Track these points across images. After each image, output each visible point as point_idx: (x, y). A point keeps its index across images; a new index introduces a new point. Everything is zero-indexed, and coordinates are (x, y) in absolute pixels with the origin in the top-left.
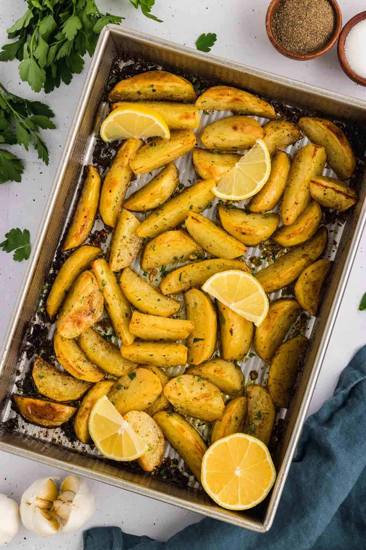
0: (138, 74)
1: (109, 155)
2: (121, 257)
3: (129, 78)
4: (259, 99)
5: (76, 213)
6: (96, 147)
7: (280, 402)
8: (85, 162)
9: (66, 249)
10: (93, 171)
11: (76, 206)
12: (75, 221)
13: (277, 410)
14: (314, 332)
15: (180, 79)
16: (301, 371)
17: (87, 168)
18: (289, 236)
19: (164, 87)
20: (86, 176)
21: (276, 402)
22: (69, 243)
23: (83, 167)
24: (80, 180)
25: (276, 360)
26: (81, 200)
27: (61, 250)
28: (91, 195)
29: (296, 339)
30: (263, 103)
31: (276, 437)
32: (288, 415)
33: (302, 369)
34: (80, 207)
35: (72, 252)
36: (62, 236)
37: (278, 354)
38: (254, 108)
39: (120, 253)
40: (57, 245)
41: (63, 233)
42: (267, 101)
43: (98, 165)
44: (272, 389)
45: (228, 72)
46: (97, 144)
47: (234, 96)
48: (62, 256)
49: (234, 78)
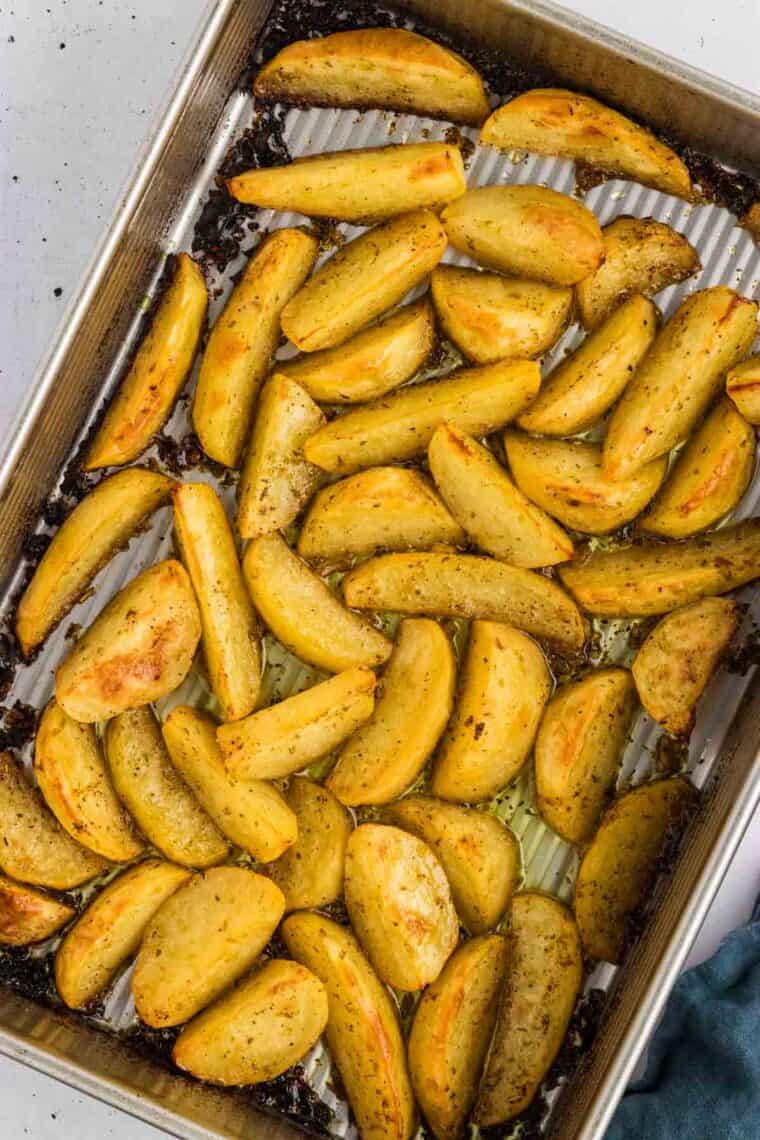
0: (342, 30)
1: (237, 235)
2: (271, 500)
3: (315, 36)
4: (652, 138)
5: (131, 375)
6: (205, 209)
7: (600, 943)
8: (171, 245)
9: (92, 466)
10: (189, 272)
11: (132, 356)
12: (123, 396)
13: (588, 966)
14: (715, 772)
15: (452, 59)
16: (669, 872)
17: (174, 261)
18: (685, 509)
19: (408, 73)
20: (170, 280)
21: (590, 945)
22: (100, 452)
23: (165, 257)
24: (151, 291)
25: (605, 835)
26: (147, 342)
27: (77, 466)
28: (176, 336)
29: (663, 785)
30: (663, 150)
31: (577, 1036)
32: (619, 984)
33: (671, 867)
34: (144, 361)
35: (107, 475)
36: (85, 431)
37: (612, 818)
38: (638, 161)
39: (266, 489)
40: (68, 453)
41: (89, 424)
42: (672, 148)
43: (205, 258)
44: (583, 906)
45: (582, 53)
46: (210, 203)
47: (590, 121)
48: (79, 483)
49: (594, 73)
